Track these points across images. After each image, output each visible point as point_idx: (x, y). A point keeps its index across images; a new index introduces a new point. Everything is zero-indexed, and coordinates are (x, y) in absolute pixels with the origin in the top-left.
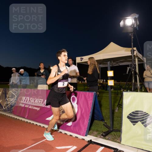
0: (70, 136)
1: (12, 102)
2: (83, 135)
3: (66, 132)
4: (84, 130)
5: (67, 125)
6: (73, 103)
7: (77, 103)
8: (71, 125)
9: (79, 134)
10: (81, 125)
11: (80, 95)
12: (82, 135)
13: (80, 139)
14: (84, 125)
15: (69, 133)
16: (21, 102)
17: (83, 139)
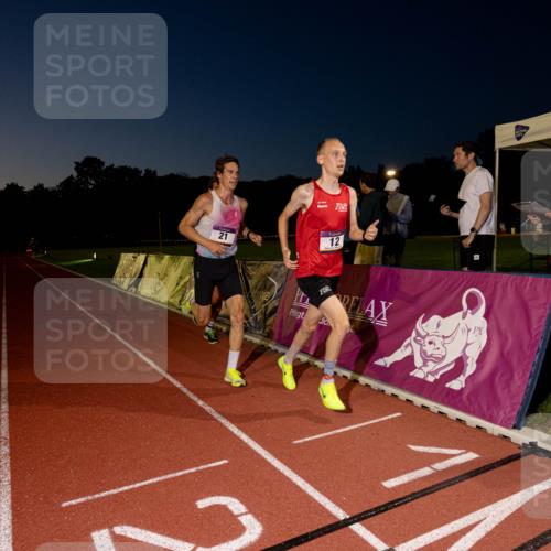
0: (458, 425)
1: (265, 302)
2: (504, 424)
3: (445, 409)
4: (508, 410)
5: (447, 385)
6: (473, 314)
7: (486, 316)
8: (462, 389)
9: (491, 419)
10: (500, 392)
11: (499, 285)
12: (501, 425)
13: (492, 436)
14: (509, 391)
15: (453, 413)
16: (295, 304)
17: (505, 437)
